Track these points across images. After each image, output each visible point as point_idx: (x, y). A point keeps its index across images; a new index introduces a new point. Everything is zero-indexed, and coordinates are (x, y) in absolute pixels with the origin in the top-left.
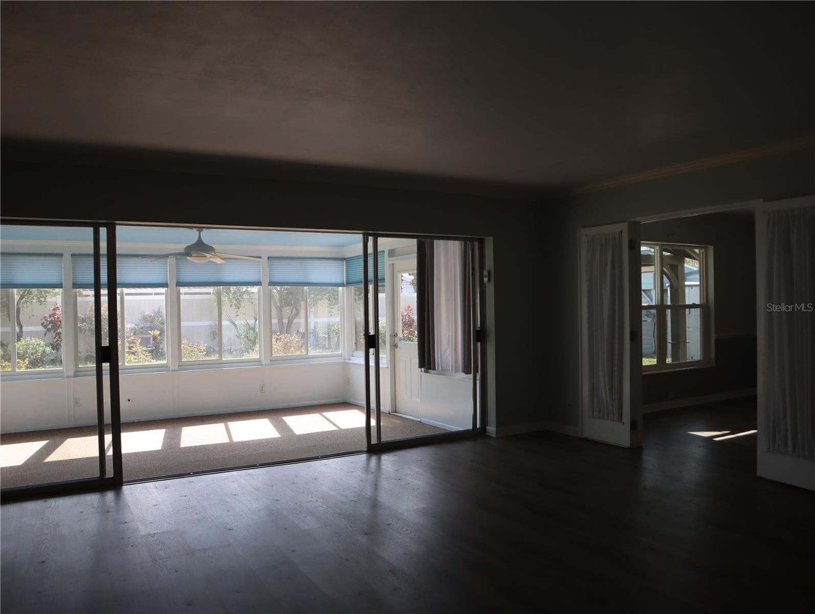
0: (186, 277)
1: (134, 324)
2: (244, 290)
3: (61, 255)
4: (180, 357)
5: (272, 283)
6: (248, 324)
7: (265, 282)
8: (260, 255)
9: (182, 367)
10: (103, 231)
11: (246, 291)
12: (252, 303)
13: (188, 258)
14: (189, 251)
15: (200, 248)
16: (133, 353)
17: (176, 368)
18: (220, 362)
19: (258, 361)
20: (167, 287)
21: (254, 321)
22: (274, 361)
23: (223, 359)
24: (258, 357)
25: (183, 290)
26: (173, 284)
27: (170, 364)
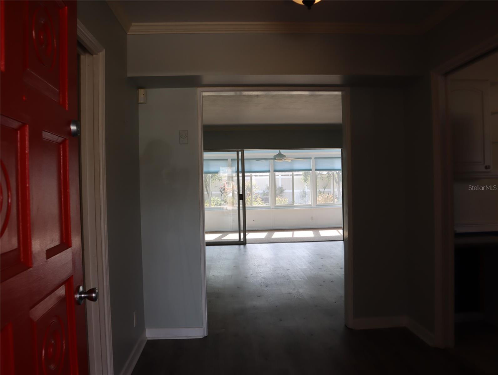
0: (278, 168)
1: (262, 191)
2: (318, 173)
3: (227, 160)
4: (275, 203)
5: (317, 170)
6: (320, 192)
7: (313, 169)
8: (310, 157)
9: (276, 207)
10: (240, 153)
11: (319, 173)
12: (323, 180)
13: (275, 160)
14: (275, 158)
15: (280, 156)
16: (257, 202)
17: (274, 207)
18: (293, 205)
19: (310, 206)
20: (270, 172)
21: (323, 189)
22: (318, 206)
23: (294, 204)
24: (310, 204)
25: (277, 173)
26: (272, 171)
27: (271, 206)
